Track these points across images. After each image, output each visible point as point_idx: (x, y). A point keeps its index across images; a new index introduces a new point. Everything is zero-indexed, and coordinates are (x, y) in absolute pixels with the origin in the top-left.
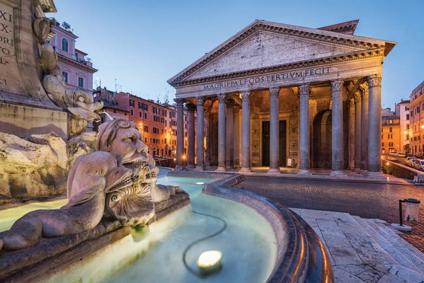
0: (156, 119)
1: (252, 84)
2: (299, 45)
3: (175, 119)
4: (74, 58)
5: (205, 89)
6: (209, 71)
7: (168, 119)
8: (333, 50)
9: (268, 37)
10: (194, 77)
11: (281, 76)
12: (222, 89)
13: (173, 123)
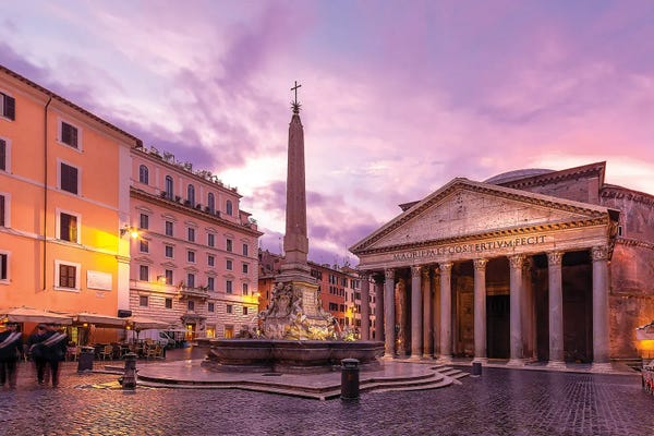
0: (333, 290)
1: (452, 254)
2: (509, 208)
3: (358, 290)
4: (239, 222)
5: (396, 259)
6: (400, 238)
7: (349, 291)
8: (549, 215)
9: (470, 197)
10: (381, 245)
11: (487, 246)
12: (416, 260)
13: (357, 296)
